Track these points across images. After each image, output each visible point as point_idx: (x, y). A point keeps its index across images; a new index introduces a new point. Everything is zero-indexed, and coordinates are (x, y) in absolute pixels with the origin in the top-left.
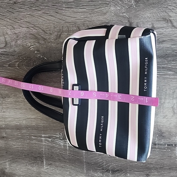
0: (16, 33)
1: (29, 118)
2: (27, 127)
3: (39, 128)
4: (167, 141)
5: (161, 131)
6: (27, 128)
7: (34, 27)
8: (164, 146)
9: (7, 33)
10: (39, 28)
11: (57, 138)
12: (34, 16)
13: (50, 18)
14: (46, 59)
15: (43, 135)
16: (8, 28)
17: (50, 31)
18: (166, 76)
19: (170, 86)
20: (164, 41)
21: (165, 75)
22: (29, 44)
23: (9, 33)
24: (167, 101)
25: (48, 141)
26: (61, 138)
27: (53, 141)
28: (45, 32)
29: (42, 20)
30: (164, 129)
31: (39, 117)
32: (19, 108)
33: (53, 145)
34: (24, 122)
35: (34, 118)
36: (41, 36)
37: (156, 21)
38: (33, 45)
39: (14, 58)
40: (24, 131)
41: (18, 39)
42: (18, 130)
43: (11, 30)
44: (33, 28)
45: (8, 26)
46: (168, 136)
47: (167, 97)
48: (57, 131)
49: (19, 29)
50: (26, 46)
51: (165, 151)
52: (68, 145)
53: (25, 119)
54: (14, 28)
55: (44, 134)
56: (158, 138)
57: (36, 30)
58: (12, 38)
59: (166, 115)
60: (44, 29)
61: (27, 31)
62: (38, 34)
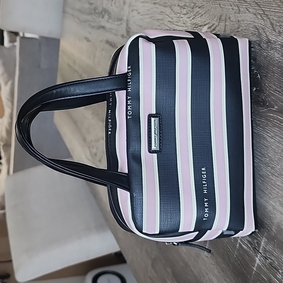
0: (238, 21)
7: (263, 16)
9: (230, 18)
10: (269, 18)
14: (259, 77)
16: (233, 9)
17: (281, 28)
28: (274, 28)
36: (266, 34)
43: (235, 13)
44: (261, 16)
45: (234, 5)
49: (244, 15)
54: (239, 12)
57: (264, 20)
58: (233, 27)
60: (274, 22)
61: (253, 19)
62: (263, 29)
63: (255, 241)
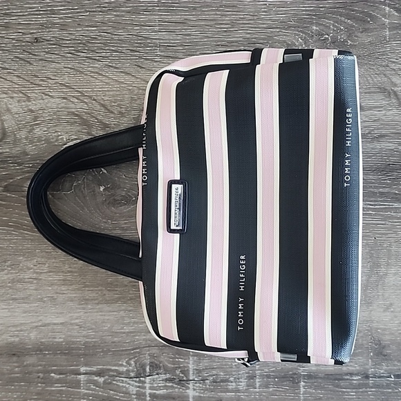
0: (32, 111)
1: (48, 324)
2: (40, 349)
3: (73, 349)
4: (394, 365)
5: (379, 343)
6: (41, 351)
7: (82, 98)
8: (388, 380)
9: (8, 110)
10: (94, 100)
11: (119, 374)
12: (82, 72)
13: (123, 78)
15: (83, 369)
16: (12, 98)
17: (121, 108)
18: (389, 213)
19: (397, 234)
20: (382, 136)
21: (386, 210)
22: (65, 137)
23: (14, 110)
24: (393, 270)
25: (96, 383)
26: (132, 374)
27: (110, 383)
28: (108, 110)
29: (102, 81)
30: (388, 337)
31: (77, 319)
32: (23, 299)
33: (108, 393)
34: (33, 335)
35: (61, 324)
36: (97, 119)
37: (366, 93)
38: (76, 139)
39: (22, 169)
40: (30, 360)
41: (37, 124)
42: (15, 359)
43: (19, 101)
44: (78, 99)
45: (13, 92)
46: (396, 354)
47: (392, 261)
48: (121, 355)
49: (41, 101)
50: (57, 140)
51: (390, 393)
52: (148, 391)
53: (37, 326)
54: (29, 99)
55: (86, 365)
56: (372, 361)
57: (86, 103)
58: (21, 121)
59: (391, 304)
60: (107, 103)
61: (63, 105)
62: (89, 114)
63: (178, 372)
